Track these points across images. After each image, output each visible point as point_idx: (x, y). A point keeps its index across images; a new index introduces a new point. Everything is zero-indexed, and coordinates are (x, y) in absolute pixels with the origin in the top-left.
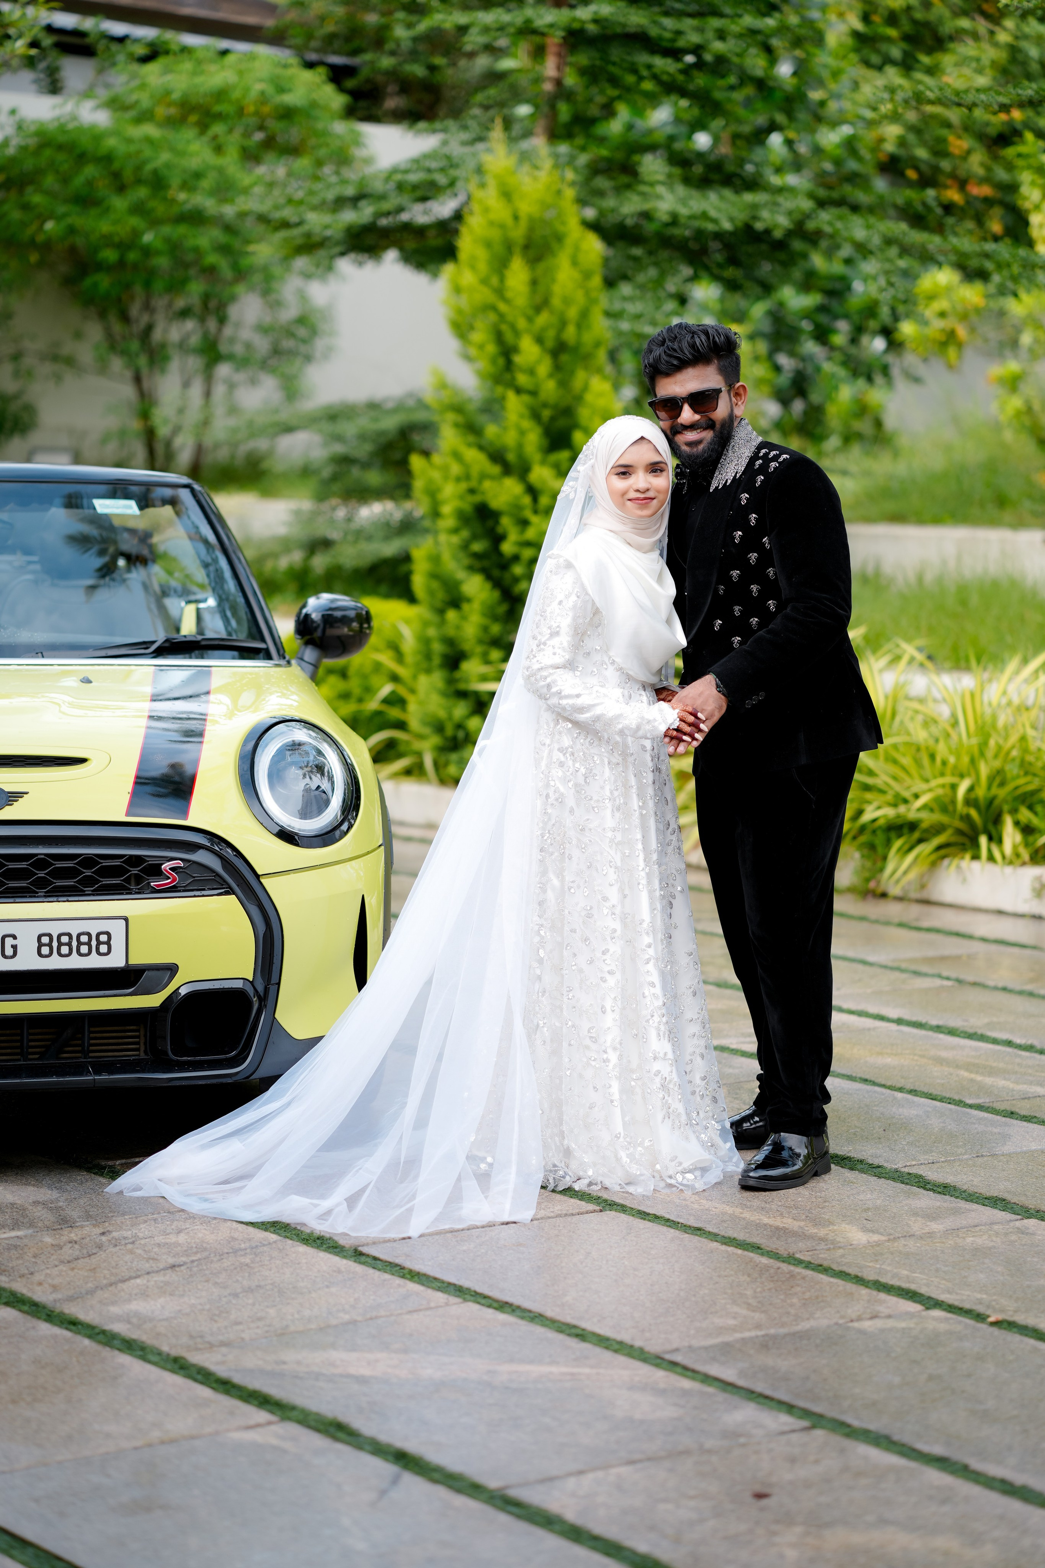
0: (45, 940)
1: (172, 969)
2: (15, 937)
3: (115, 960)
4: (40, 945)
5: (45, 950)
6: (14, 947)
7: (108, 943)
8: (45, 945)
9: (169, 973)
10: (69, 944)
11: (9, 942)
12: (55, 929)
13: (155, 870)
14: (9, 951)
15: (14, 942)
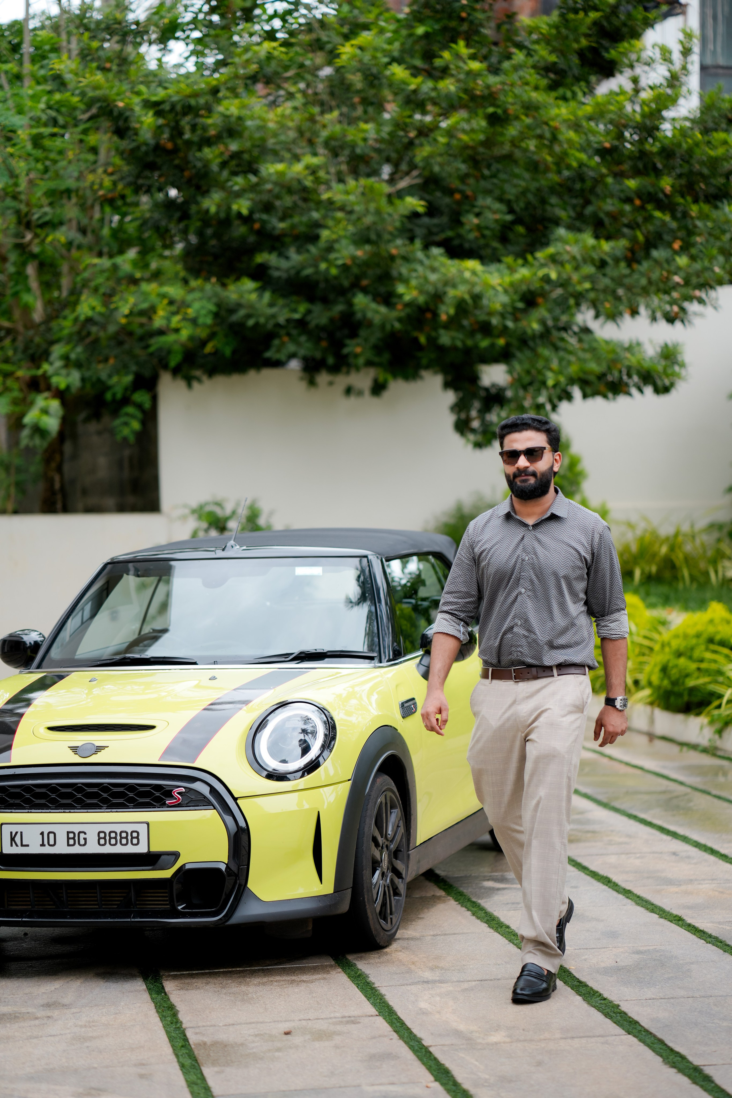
0: (102, 835)
1: (176, 855)
2: (85, 833)
3: (142, 849)
4: (99, 838)
5: (102, 841)
6: (85, 839)
7: (137, 838)
8: (102, 838)
9: (173, 857)
10: (115, 838)
11: (82, 836)
12: (107, 829)
13: (169, 794)
14: (82, 842)
15: (85, 836)
